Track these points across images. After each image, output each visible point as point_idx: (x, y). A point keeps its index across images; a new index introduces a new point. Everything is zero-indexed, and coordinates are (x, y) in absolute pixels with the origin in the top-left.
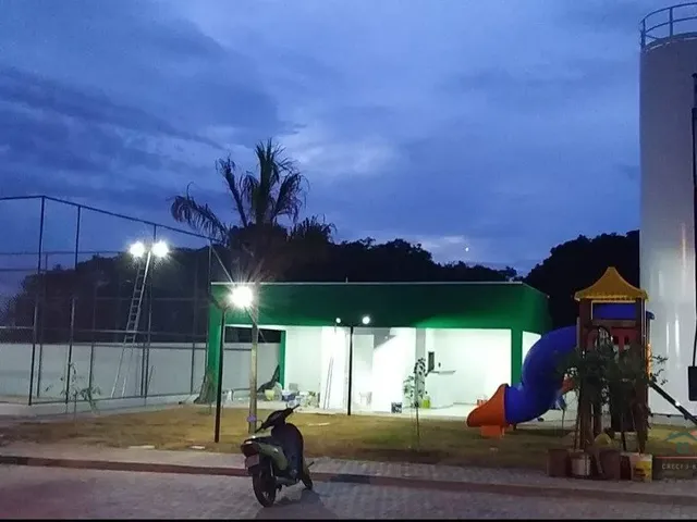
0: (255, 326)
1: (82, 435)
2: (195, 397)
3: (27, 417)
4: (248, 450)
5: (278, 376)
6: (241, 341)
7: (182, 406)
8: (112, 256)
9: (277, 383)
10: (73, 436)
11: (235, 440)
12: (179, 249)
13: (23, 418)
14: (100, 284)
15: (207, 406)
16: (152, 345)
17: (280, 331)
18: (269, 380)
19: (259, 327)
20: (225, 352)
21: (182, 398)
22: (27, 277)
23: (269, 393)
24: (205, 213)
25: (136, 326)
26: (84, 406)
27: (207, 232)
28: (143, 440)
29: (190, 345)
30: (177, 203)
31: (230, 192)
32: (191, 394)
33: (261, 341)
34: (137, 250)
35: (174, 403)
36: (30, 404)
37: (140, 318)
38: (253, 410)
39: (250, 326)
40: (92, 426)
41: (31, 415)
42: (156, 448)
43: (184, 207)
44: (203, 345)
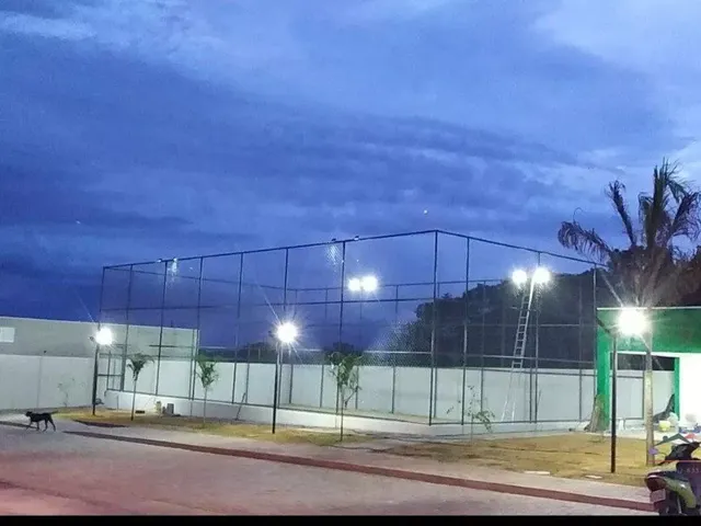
0: (649, 353)
1: (478, 457)
2: (585, 424)
3: (428, 437)
4: (652, 484)
5: (673, 406)
6: (634, 368)
7: (571, 433)
8: (495, 284)
9: (672, 413)
10: (470, 457)
11: (633, 472)
12: (562, 276)
13: (423, 436)
14: (486, 310)
15: (598, 434)
16: (539, 370)
17: (673, 358)
18: (663, 410)
19: (653, 354)
20: (618, 380)
21: (572, 425)
22: (420, 306)
23: (664, 424)
24: (592, 237)
25: (523, 352)
26: (480, 428)
27: (596, 258)
28: (539, 466)
29: (577, 371)
30: (564, 229)
31: (619, 214)
32: (581, 420)
33: (655, 368)
34: (518, 278)
35: (563, 430)
36: (430, 424)
37: (527, 343)
38: (650, 442)
39: (645, 353)
40: (488, 449)
41: (433, 435)
42: (552, 474)
43: (570, 232)
44: (591, 372)
